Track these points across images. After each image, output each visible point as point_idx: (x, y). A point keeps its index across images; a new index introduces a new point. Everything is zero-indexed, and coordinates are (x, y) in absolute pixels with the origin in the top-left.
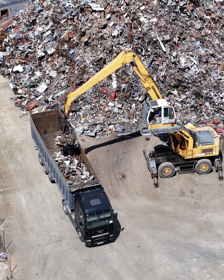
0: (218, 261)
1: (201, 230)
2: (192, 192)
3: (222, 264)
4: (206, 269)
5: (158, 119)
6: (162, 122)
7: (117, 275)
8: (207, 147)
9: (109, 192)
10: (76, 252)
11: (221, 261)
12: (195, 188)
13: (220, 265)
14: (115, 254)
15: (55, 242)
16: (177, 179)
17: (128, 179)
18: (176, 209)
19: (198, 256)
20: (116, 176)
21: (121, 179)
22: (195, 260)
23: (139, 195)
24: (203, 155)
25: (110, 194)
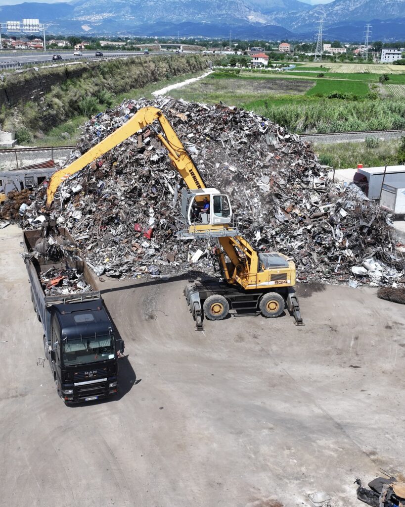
0: (311, 435)
1: (274, 386)
2: (255, 337)
3: (318, 441)
4: (289, 448)
5: (204, 216)
6: (211, 222)
7: (112, 454)
8: (278, 271)
9: (125, 333)
10: (45, 414)
11: (315, 436)
12: (259, 332)
13: (314, 442)
14: (116, 418)
15: (13, 397)
16: (233, 321)
17: (158, 321)
18: (229, 357)
19: (271, 425)
20: (140, 316)
21: (146, 320)
22: (265, 432)
23: (171, 338)
24: (272, 284)
25: (127, 336)
